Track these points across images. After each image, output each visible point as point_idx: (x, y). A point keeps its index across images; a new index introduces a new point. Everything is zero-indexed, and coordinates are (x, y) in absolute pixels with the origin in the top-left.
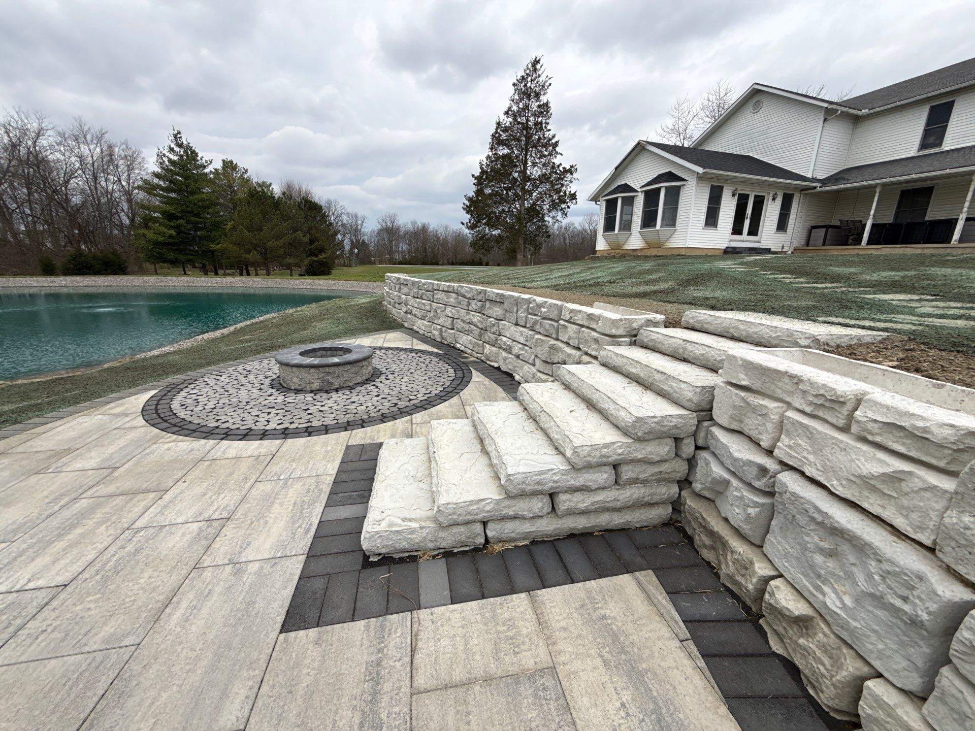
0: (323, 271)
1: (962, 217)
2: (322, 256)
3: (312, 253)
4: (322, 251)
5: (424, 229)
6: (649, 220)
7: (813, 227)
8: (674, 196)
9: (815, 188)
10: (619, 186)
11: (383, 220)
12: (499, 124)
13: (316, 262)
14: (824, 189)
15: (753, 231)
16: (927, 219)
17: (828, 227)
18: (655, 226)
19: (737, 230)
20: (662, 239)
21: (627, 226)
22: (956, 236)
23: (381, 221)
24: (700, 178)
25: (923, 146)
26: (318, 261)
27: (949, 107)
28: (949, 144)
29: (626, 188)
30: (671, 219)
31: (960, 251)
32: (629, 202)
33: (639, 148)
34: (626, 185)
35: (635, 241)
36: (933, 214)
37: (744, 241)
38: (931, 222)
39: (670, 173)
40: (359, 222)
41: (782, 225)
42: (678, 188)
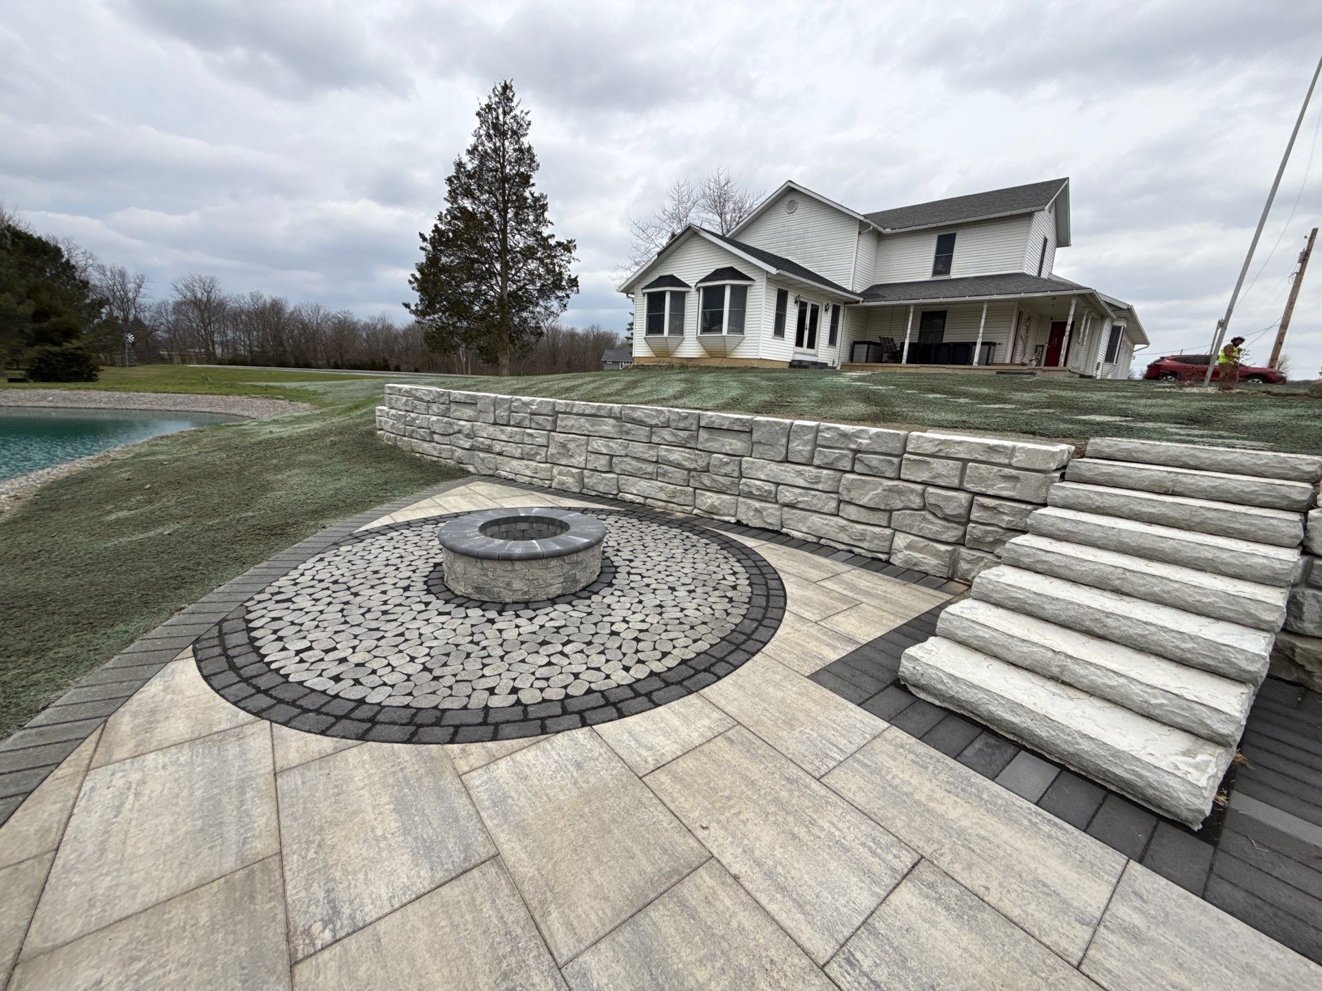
0: (75, 373)
1: (979, 341)
2: (71, 345)
3: (41, 337)
4: (70, 333)
5: (276, 308)
6: (711, 322)
7: (856, 343)
8: (740, 295)
9: (858, 302)
10: (661, 278)
11: (187, 287)
12: (460, 165)
13: (56, 354)
14: (866, 304)
15: (811, 345)
16: (945, 341)
17: (869, 343)
18: (720, 330)
19: (799, 343)
20: (729, 347)
21: (678, 329)
22: (976, 359)
23: (180, 286)
24: (771, 279)
25: (935, 273)
26: (62, 354)
27: (953, 237)
28: (955, 274)
29: (673, 280)
30: (738, 324)
31: (980, 372)
32: (679, 299)
33: (689, 232)
34: (672, 276)
35: (690, 347)
36: (950, 336)
37: (805, 355)
38: (948, 345)
39: (731, 269)
40: (131, 286)
41: (832, 341)
42: (745, 288)
